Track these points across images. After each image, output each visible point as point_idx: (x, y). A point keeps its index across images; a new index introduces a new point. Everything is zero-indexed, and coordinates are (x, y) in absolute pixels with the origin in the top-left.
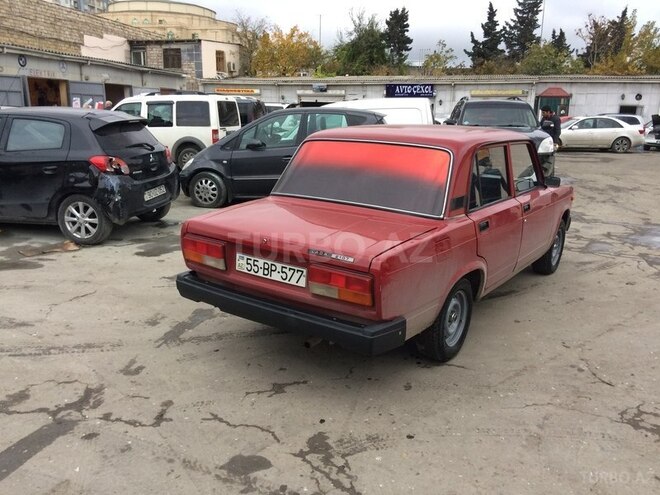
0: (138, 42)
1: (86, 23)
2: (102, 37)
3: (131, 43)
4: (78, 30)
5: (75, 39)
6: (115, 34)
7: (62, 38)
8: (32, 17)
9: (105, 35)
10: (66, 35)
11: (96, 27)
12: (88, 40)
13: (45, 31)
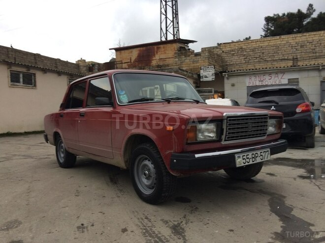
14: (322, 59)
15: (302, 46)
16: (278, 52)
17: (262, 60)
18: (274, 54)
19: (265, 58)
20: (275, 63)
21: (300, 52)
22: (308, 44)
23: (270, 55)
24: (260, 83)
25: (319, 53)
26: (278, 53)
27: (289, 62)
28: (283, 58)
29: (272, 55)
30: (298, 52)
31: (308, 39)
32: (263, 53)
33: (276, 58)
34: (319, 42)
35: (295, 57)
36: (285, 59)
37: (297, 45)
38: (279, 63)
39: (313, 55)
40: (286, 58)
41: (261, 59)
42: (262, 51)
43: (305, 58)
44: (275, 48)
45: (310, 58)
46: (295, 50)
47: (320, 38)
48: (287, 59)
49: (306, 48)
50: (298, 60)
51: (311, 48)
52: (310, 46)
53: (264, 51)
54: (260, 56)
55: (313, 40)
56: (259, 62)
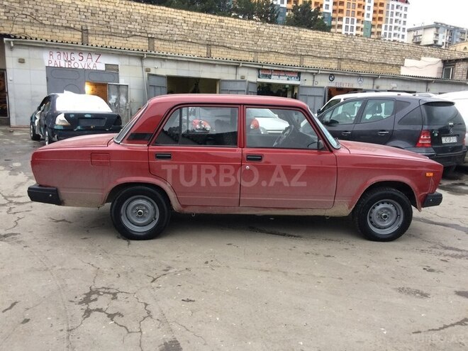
0: (450, 61)
1: (409, 51)
2: (420, 59)
3: (444, 62)
4: (402, 56)
5: (398, 61)
6: (432, 57)
7: (388, 63)
8: (368, 51)
9: (423, 58)
10: (391, 60)
11: (416, 53)
12: (408, 62)
13: (376, 58)
14: (118, 38)
15: (93, 14)
16: (60, 14)
17: (35, 21)
18: (55, 17)
19: (41, 18)
20: (57, 31)
21: (91, 21)
22: (100, 13)
23: (48, 16)
24: (67, 63)
25: (114, 29)
26: (61, 16)
27: (77, 33)
28: (68, 25)
29: (51, 16)
30: (89, 21)
31: (101, 6)
32: (37, 10)
33: (58, 23)
34: (114, 14)
35: (85, 28)
36: (70, 28)
37: (86, 10)
38: (62, 31)
39: (107, 29)
40: (72, 26)
41: (35, 19)
42: (36, 7)
43: (97, 33)
44: (55, 6)
45: (104, 34)
46: (84, 17)
47: (115, 8)
48: (74, 29)
49: (98, 19)
50: (88, 33)
51: (105, 19)
52: (104, 16)
53: (39, 8)
54: (32, 14)
55: (107, 9)
56: (31, 24)
